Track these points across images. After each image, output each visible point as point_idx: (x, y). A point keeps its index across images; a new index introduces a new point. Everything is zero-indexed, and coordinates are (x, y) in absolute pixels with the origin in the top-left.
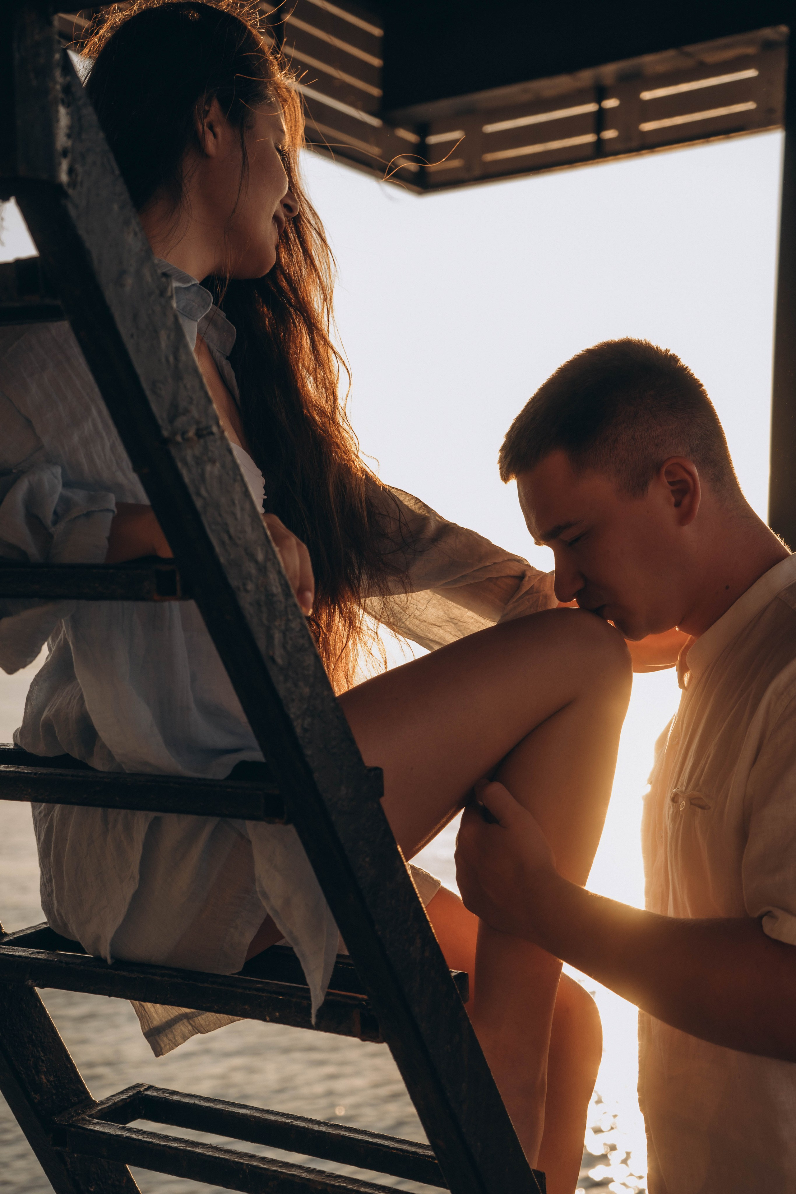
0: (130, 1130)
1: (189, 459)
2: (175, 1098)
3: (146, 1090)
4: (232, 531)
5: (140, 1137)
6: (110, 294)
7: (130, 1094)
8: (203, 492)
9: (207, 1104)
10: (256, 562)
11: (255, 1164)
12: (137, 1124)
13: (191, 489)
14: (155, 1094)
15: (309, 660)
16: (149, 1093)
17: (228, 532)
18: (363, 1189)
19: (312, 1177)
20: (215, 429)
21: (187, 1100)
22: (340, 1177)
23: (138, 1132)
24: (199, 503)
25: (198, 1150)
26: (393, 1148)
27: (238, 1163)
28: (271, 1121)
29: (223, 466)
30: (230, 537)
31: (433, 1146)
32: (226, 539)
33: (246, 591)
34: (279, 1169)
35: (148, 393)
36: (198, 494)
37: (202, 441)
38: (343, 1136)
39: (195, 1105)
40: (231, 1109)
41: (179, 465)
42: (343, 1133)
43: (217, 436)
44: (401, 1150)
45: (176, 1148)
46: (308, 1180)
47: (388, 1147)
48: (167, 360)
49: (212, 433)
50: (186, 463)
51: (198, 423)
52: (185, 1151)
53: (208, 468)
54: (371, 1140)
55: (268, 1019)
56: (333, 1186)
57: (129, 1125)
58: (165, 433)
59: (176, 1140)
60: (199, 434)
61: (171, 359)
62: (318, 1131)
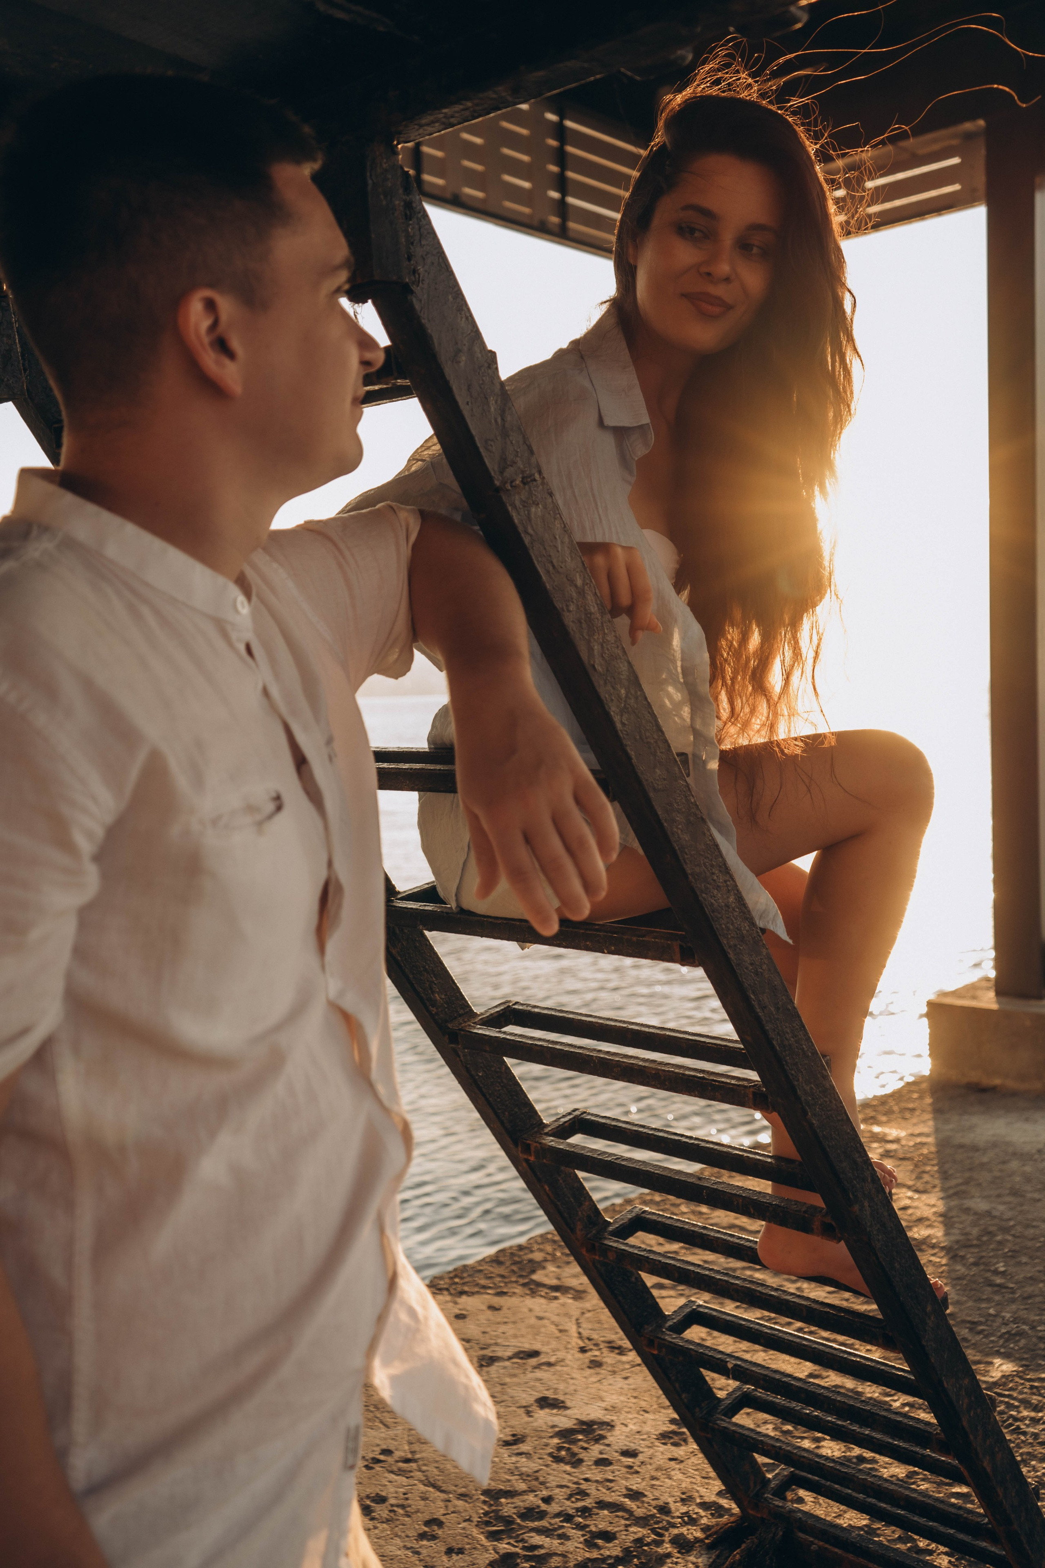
0: (505, 1033)
1: (517, 503)
2: (536, 1010)
3: (514, 1005)
4: (555, 561)
5: (513, 1038)
6: (449, 371)
7: (502, 1008)
8: (530, 531)
9: (561, 1015)
10: (576, 586)
11: (602, 1056)
12: (510, 1029)
13: (521, 529)
14: (521, 1007)
15: (623, 667)
16: (516, 1007)
17: (552, 562)
18: (687, 1073)
19: (647, 1064)
20: (537, 476)
21: (546, 1012)
22: (669, 1064)
23: (511, 1034)
24: (527, 540)
25: (558, 1047)
26: (709, 1043)
27: (589, 1055)
28: (611, 1025)
29: (545, 507)
30: (553, 566)
31: (743, 1040)
32: (551, 569)
33: (569, 611)
34: (621, 1060)
35: (482, 450)
36: (526, 532)
37: (527, 487)
38: (668, 1035)
39: (551, 1015)
40: (579, 1018)
41: (510, 508)
42: (668, 1033)
43: (539, 482)
44: (715, 1044)
45: (541, 1046)
46: (644, 1066)
47: (704, 1042)
48: (496, 421)
49: (535, 480)
50: (514, 507)
51: (523, 472)
52: (548, 1047)
53: (533, 510)
54: (690, 1037)
55: (606, 951)
56: (664, 1071)
57: (503, 1030)
58: (497, 483)
59: (540, 1040)
60: (524, 482)
61: (499, 420)
62: (649, 1032)
